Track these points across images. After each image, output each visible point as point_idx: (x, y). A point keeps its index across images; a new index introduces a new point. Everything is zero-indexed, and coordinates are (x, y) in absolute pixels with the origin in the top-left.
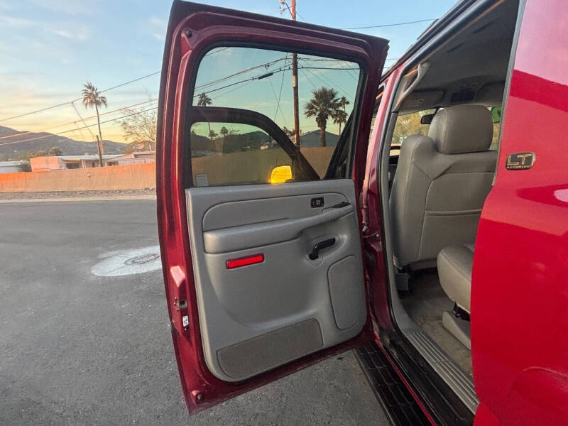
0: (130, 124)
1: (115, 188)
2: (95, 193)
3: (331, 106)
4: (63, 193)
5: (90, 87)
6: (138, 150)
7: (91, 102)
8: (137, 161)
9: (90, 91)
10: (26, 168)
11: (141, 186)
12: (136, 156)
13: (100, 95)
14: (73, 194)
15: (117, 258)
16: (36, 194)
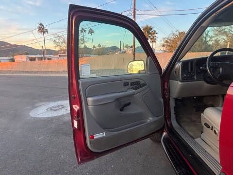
0: (57, 41)
1: (50, 70)
2: (41, 72)
3: (150, 33)
4: (27, 72)
5: (41, 25)
6: (61, 53)
7: (41, 31)
8: (60, 58)
9: (41, 26)
10: (13, 60)
11: (61, 70)
12: (60, 56)
13: (45, 28)
14: (32, 72)
15: (43, 106)
16: (16, 72)
